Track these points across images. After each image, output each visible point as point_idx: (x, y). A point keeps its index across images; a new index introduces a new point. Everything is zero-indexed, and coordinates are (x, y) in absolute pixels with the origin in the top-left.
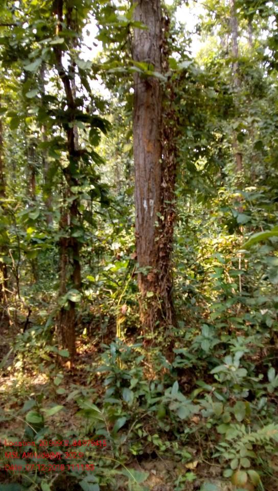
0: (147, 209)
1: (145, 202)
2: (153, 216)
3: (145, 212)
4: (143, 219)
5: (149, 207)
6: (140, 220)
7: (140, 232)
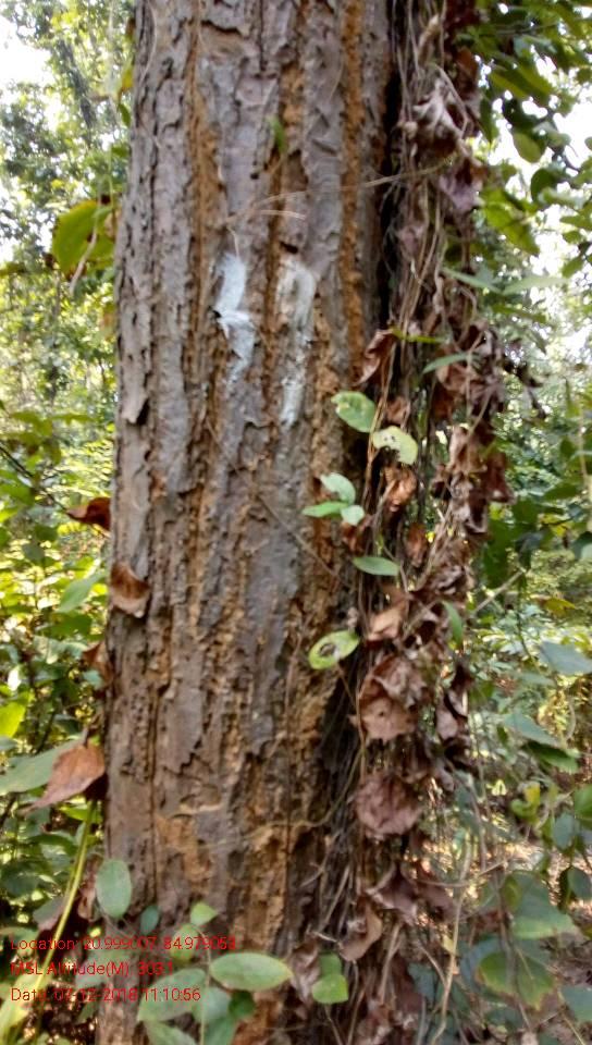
0: (244, 346)
1: (236, 274)
2: (304, 417)
3: (231, 381)
4: (201, 440)
5: (271, 332)
6: (172, 458)
7: (159, 567)
